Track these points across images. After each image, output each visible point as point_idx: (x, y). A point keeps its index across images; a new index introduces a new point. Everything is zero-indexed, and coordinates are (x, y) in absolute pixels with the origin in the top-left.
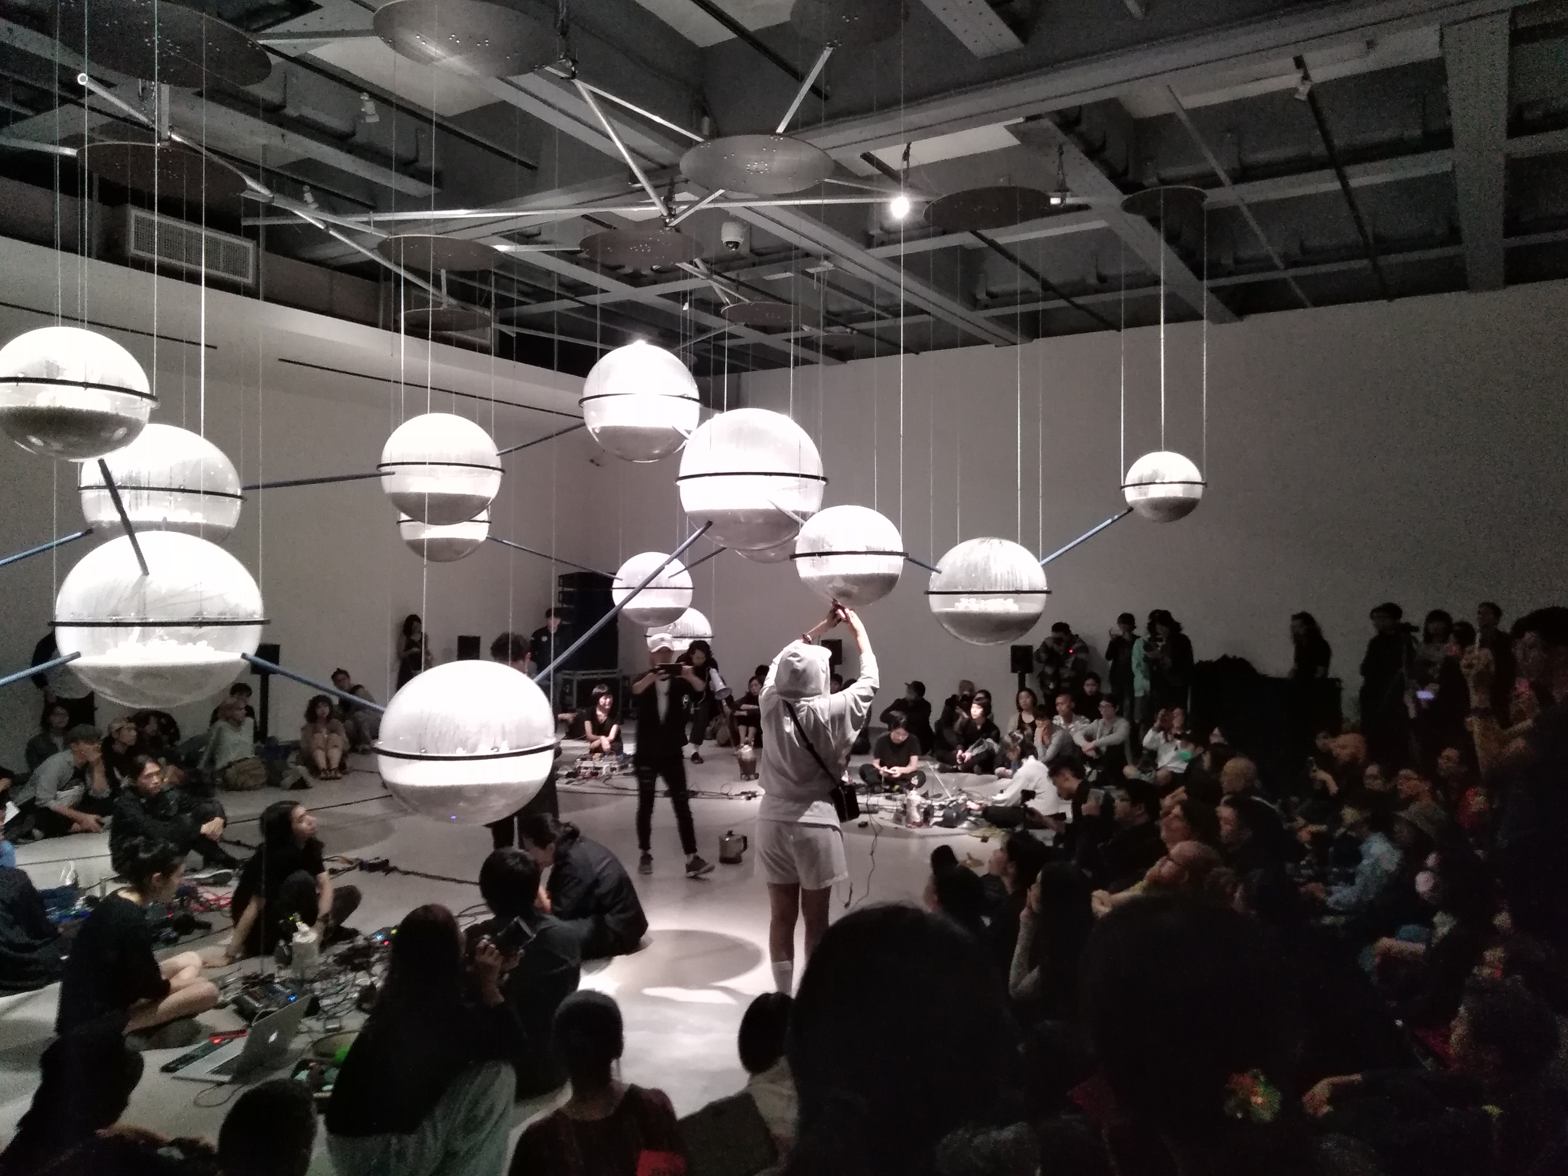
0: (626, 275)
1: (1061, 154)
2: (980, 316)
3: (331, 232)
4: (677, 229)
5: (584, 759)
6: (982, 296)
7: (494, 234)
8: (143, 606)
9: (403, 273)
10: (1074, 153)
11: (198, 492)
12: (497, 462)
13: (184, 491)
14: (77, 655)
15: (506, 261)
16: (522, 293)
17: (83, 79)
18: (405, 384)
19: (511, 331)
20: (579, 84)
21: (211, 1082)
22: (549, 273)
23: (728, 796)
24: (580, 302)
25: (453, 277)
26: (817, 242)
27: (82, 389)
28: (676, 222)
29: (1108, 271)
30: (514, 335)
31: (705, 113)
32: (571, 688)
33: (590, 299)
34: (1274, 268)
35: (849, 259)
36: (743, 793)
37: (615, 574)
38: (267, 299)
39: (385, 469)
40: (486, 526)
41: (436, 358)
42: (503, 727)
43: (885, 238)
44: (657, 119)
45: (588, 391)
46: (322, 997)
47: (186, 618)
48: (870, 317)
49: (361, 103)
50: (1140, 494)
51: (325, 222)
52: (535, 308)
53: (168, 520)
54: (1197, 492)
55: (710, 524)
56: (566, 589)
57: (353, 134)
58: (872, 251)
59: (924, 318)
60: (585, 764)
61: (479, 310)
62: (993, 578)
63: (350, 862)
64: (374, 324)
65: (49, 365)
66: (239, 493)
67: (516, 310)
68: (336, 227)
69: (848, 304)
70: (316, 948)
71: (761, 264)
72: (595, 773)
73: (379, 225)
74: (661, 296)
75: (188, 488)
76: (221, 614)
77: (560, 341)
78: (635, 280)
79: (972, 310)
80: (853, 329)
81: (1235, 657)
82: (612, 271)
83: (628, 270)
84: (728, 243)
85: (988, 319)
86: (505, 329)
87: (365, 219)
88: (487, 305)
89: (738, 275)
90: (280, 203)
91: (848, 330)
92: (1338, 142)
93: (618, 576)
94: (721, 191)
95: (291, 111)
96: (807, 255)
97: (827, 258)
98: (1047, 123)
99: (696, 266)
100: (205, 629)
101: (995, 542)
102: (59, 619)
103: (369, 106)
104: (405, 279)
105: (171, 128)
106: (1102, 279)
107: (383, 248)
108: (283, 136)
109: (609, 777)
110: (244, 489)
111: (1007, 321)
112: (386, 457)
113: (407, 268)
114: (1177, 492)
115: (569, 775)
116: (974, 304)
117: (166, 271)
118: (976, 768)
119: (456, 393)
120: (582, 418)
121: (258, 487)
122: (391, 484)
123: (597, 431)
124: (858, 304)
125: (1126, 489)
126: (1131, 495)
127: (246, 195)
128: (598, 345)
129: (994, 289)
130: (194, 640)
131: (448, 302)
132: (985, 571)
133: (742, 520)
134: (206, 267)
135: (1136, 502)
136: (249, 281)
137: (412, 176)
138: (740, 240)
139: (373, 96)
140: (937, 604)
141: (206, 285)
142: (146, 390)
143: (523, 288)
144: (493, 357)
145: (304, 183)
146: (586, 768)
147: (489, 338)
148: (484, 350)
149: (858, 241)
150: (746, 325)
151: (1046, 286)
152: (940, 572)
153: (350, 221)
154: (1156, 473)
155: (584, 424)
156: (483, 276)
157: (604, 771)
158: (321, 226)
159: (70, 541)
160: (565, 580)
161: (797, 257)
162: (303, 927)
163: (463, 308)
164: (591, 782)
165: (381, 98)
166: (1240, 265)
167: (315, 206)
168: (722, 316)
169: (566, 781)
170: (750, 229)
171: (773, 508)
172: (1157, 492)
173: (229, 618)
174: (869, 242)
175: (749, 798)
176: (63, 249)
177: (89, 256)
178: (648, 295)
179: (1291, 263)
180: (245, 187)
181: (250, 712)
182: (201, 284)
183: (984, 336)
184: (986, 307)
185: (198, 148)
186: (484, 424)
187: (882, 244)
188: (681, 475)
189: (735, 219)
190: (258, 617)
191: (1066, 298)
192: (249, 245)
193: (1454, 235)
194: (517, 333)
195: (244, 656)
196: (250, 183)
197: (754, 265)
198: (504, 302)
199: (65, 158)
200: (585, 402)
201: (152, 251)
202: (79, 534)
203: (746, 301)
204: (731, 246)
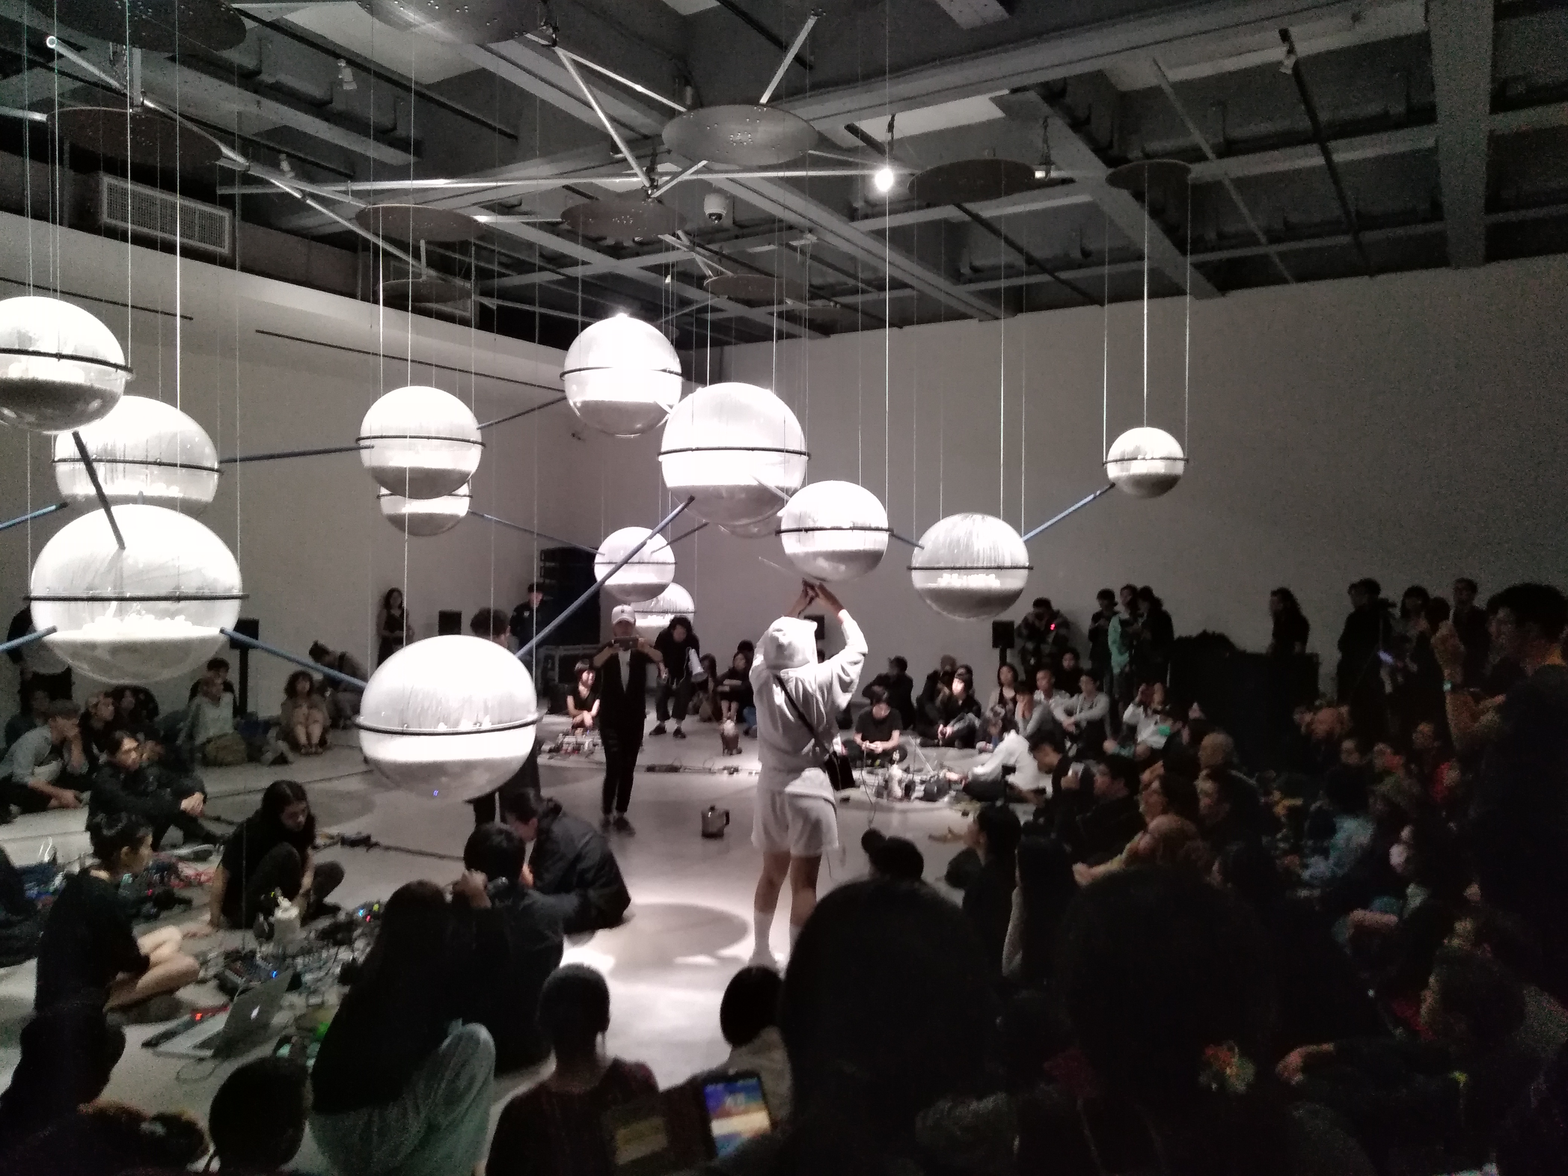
0: (608, 247)
1: (1046, 128)
2: (962, 291)
3: (309, 202)
4: (659, 200)
5: (566, 734)
6: (965, 270)
7: (474, 204)
8: (120, 580)
9: (381, 243)
10: (1059, 125)
11: (175, 465)
12: (477, 436)
13: (160, 464)
14: (53, 630)
15: (487, 233)
16: (501, 264)
17: (52, 42)
18: (384, 356)
19: (492, 303)
20: (560, 52)
21: (194, 1057)
22: (530, 245)
23: (710, 772)
24: (563, 275)
25: (432, 248)
26: (801, 215)
27: (55, 360)
28: (658, 194)
29: (1092, 246)
30: (495, 307)
31: (688, 83)
32: (553, 664)
33: (570, 271)
34: (1257, 243)
35: (832, 232)
36: (725, 769)
37: (597, 549)
38: (245, 269)
39: (363, 443)
40: (467, 500)
41: (417, 330)
42: (485, 703)
43: (869, 211)
44: (639, 88)
45: (569, 365)
46: (306, 972)
47: (163, 593)
48: (855, 291)
49: (338, 70)
50: (1122, 470)
51: (302, 191)
52: (516, 280)
53: (144, 494)
54: (1179, 468)
55: (692, 499)
56: (548, 564)
57: (330, 101)
58: (856, 224)
59: (907, 292)
60: (568, 739)
61: (459, 282)
62: (975, 553)
63: (332, 837)
64: (353, 296)
65: (21, 336)
66: (216, 466)
67: (496, 282)
68: (314, 197)
69: (832, 277)
70: (298, 924)
71: (743, 236)
72: (577, 749)
73: (356, 194)
74: (642, 268)
75: (164, 461)
76: (199, 588)
77: (541, 314)
78: (617, 252)
79: (956, 285)
80: (836, 303)
81: (1214, 633)
82: (594, 243)
83: (610, 242)
84: (711, 215)
85: (972, 293)
86: (487, 301)
87: (343, 188)
88: (467, 277)
89: (721, 248)
90: (257, 171)
91: (832, 304)
92: (1324, 116)
93: (600, 550)
94: (704, 163)
95: (266, 78)
96: (791, 227)
97: (811, 231)
98: (1032, 95)
99: (679, 238)
100: (183, 604)
101: (978, 517)
102: (34, 594)
103: (346, 74)
104: (384, 251)
105: (144, 94)
106: (1086, 254)
107: (362, 218)
108: (259, 103)
109: (591, 752)
110: (221, 462)
111: (992, 296)
112: (365, 431)
113: (386, 238)
114: (1159, 468)
115: (550, 751)
116: (958, 278)
117: (140, 240)
118: (956, 743)
119: (436, 366)
120: (563, 391)
121: (236, 461)
122: (370, 458)
123: (579, 405)
124: (843, 278)
125: (1108, 465)
126: (1113, 471)
127: (221, 163)
128: (580, 318)
129: (978, 263)
130: (172, 615)
131: (428, 274)
132: (968, 546)
133: (724, 494)
134: (181, 236)
135: (1118, 479)
136: (225, 251)
137: (391, 144)
138: (723, 212)
139: (350, 62)
140: (920, 580)
141: (181, 255)
142: (121, 361)
143: (504, 260)
144: (473, 329)
145: (280, 152)
146: (569, 744)
147: (469, 310)
148: (465, 322)
149: (842, 214)
150: (729, 298)
151: (1030, 260)
152: (922, 548)
153: (327, 191)
154: (1138, 449)
155: (565, 398)
156: (463, 247)
157: (586, 745)
158: (298, 195)
159: (44, 514)
160: (548, 555)
161: (780, 230)
162: (284, 902)
163: (443, 280)
164: (573, 758)
165: (358, 64)
166: (1224, 240)
167: (292, 174)
168: (706, 290)
169: (548, 756)
170: (733, 202)
171: (755, 483)
172: (1139, 468)
173: (207, 592)
174: (852, 215)
175: (731, 773)
176: (34, 217)
177: (61, 224)
178: (630, 267)
179: (1274, 239)
180: (220, 155)
181: (228, 687)
182: (175, 254)
183: (969, 311)
184: (970, 281)
185: (171, 114)
186: (464, 397)
187: (866, 217)
188: (663, 450)
189: (719, 191)
190: (236, 592)
191: (1051, 273)
192: (225, 214)
193: (1436, 211)
194: (498, 305)
195: (222, 631)
196: (226, 151)
197: (737, 237)
198: (484, 274)
199: (34, 124)
200: (566, 376)
201: (125, 220)
202: (53, 507)
203: (730, 274)
204: (714, 218)
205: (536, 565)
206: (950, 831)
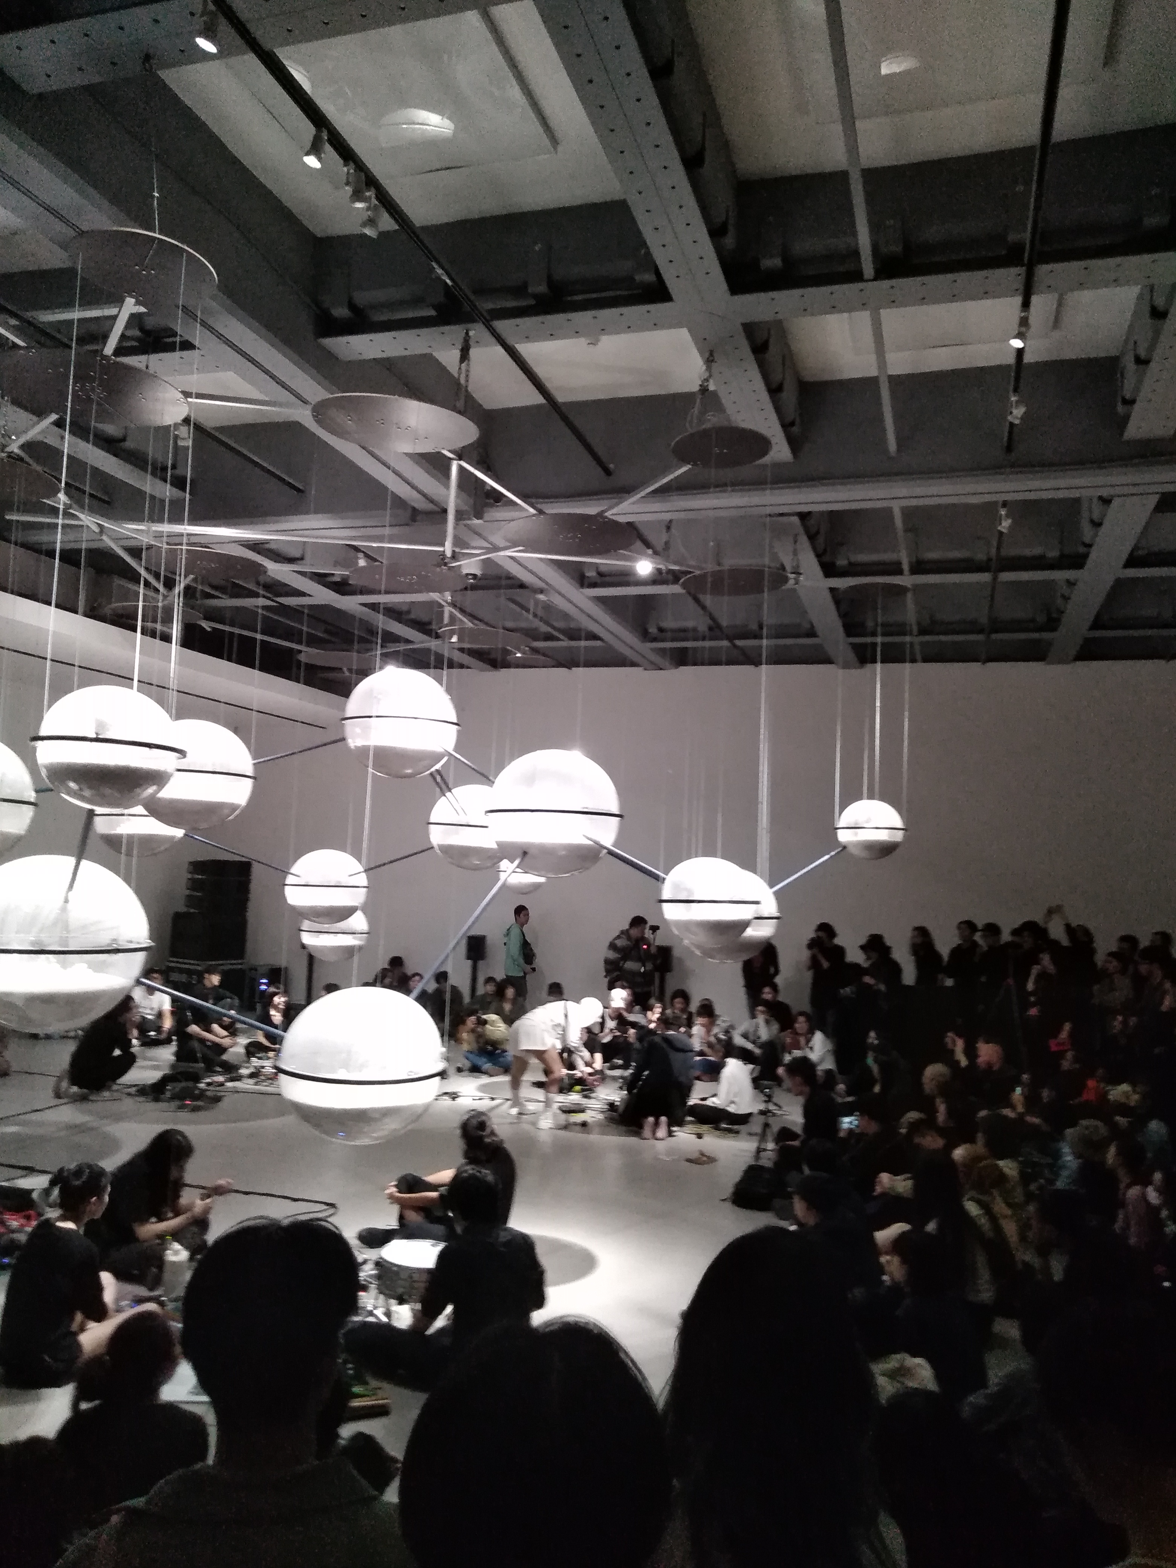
1: (796, 542)
2: (646, 648)
3: (103, 536)
6: (653, 630)
8: (65, 935)
9: (143, 572)
10: (804, 540)
12: (250, 771)
20: (456, 462)
24: (277, 602)
26: (540, 578)
28: (456, 563)
30: (209, 629)
35: (560, 593)
43: (599, 580)
45: (349, 712)
48: (549, 637)
50: (853, 836)
52: (228, 603)
54: (899, 836)
56: (198, 876)
57: (124, 439)
58: (581, 590)
59: (598, 643)
73: (154, 534)
74: (361, 604)
77: (262, 641)
78: (342, 587)
79: (643, 642)
84: (467, 574)
85: (653, 650)
86: (205, 625)
90: (74, 509)
96: (522, 586)
97: (541, 591)
98: (795, 520)
103: (184, 432)
104: (145, 579)
106: (761, 626)
113: (147, 569)
114: (883, 836)
116: (645, 636)
123: (359, 747)
125: (839, 831)
126: (844, 836)
129: (665, 625)
131: (171, 600)
135: (849, 844)
137: (168, 482)
149: (573, 578)
151: (716, 627)
154: (866, 819)
155: (343, 739)
161: (511, 587)
162: (175, 1245)
172: (865, 836)
174: (584, 582)
175: (454, 1099)
179: (923, 632)
183: (636, 658)
184: (654, 640)
187: (594, 584)
191: (730, 639)
193: (1053, 625)
194: (214, 629)
196: (60, 492)
200: (347, 721)
203: (470, 625)
204: (470, 577)
205: (185, 875)
206: (703, 1154)
